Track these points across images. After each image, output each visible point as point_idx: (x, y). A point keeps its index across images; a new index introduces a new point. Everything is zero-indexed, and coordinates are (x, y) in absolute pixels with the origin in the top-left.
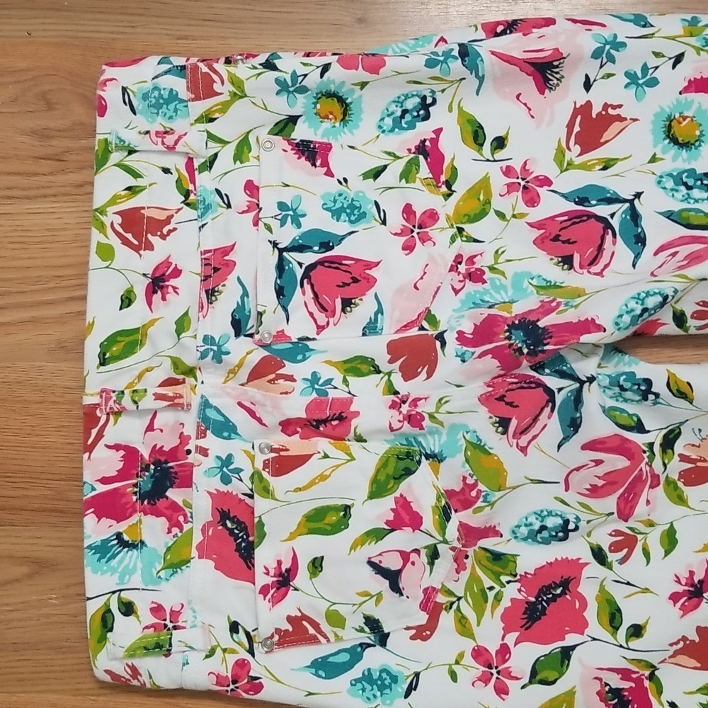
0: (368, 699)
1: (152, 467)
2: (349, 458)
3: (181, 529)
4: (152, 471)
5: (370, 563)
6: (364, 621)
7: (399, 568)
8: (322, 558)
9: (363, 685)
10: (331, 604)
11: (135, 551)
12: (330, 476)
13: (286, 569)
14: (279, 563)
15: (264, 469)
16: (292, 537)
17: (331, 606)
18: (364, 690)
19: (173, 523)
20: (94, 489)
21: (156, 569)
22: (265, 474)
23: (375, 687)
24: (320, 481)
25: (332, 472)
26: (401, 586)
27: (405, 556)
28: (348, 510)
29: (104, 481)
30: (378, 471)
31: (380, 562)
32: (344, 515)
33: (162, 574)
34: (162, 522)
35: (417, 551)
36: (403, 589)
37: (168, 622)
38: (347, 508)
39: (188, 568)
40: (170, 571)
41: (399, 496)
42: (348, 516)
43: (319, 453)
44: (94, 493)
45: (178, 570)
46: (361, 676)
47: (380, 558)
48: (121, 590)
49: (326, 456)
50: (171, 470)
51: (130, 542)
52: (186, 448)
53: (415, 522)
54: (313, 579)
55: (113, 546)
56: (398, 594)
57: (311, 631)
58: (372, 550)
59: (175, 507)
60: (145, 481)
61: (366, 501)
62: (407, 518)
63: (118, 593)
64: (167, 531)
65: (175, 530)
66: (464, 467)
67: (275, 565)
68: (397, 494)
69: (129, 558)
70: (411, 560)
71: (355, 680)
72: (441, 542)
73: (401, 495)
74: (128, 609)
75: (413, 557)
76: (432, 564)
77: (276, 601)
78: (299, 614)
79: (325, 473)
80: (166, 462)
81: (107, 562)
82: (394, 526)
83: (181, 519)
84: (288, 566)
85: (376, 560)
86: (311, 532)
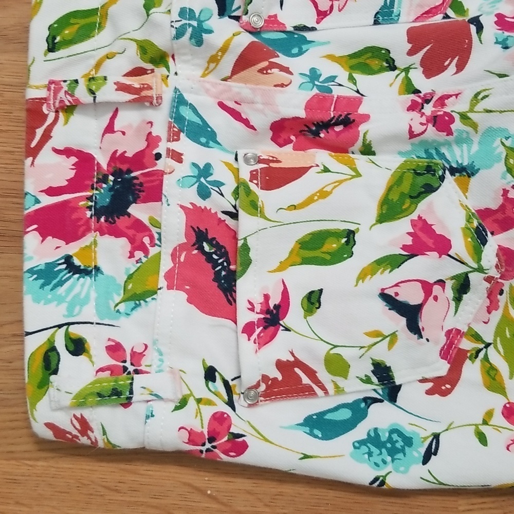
0: (376, 464)
1: (111, 178)
2: (354, 174)
3: (146, 252)
4: (111, 183)
5: (384, 296)
6: (372, 368)
7: (419, 302)
8: (321, 291)
9: (369, 448)
10: (332, 347)
11: (88, 278)
12: (331, 193)
13: (275, 305)
14: (267, 297)
15: (251, 181)
16: (282, 267)
17: (332, 349)
18: (370, 454)
19: (137, 246)
20: (37, 201)
21: (114, 301)
22: (253, 186)
23: (384, 450)
24: (320, 198)
25: (333, 188)
26: (421, 325)
27: (427, 288)
28: (351, 236)
29: (51, 191)
30: (390, 189)
31: (397, 294)
32: (346, 242)
33: (122, 307)
34: (121, 244)
35: (441, 283)
36: (423, 329)
37: (128, 364)
38: (350, 235)
39: (154, 301)
40: (132, 304)
41: (416, 218)
42: (352, 243)
43: (317, 166)
44: (38, 206)
45: (142, 302)
46: (366, 437)
47: (396, 289)
48: (69, 324)
49: (326, 170)
50: (135, 181)
51: (82, 267)
52: (155, 152)
53: (442, 246)
54: (308, 318)
55: (61, 271)
56: (416, 336)
57: (306, 380)
58: (386, 279)
59: (139, 226)
60: (102, 194)
61: (374, 225)
62: (430, 242)
63: (65, 327)
64: (129, 255)
65: (139, 254)
66: (504, 177)
67: (262, 300)
68: (414, 216)
69: (79, 285)
70: (434, 294)
71: (358, 442)
72: (475, 270)
73: (420, 217)
74: (78, 347)
75: (437, 290)
76: (458, 299)
77: (263, 342)
78: (292, 359)
79: (325, 190)
80: (129, 171)
81: (52, 290)
82: (413, 251)
83: (146, 240)
84: (277, 302)
85: (390, 292)
86: (306, 261)
